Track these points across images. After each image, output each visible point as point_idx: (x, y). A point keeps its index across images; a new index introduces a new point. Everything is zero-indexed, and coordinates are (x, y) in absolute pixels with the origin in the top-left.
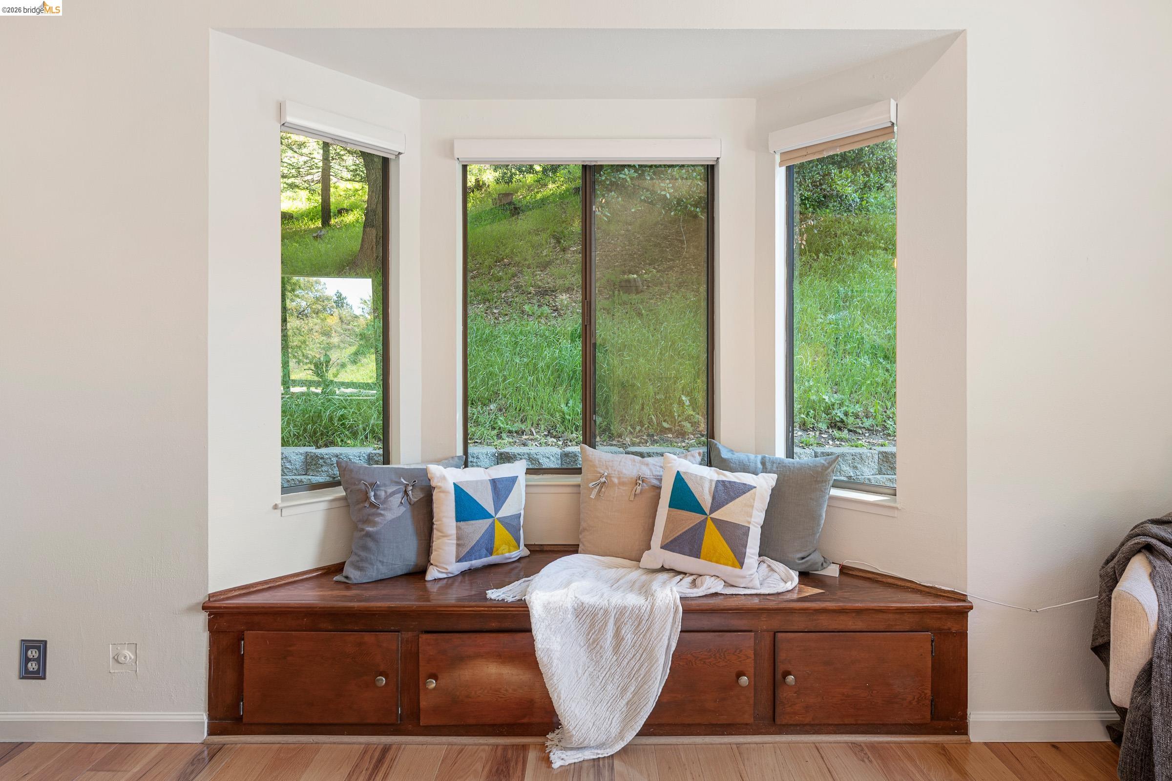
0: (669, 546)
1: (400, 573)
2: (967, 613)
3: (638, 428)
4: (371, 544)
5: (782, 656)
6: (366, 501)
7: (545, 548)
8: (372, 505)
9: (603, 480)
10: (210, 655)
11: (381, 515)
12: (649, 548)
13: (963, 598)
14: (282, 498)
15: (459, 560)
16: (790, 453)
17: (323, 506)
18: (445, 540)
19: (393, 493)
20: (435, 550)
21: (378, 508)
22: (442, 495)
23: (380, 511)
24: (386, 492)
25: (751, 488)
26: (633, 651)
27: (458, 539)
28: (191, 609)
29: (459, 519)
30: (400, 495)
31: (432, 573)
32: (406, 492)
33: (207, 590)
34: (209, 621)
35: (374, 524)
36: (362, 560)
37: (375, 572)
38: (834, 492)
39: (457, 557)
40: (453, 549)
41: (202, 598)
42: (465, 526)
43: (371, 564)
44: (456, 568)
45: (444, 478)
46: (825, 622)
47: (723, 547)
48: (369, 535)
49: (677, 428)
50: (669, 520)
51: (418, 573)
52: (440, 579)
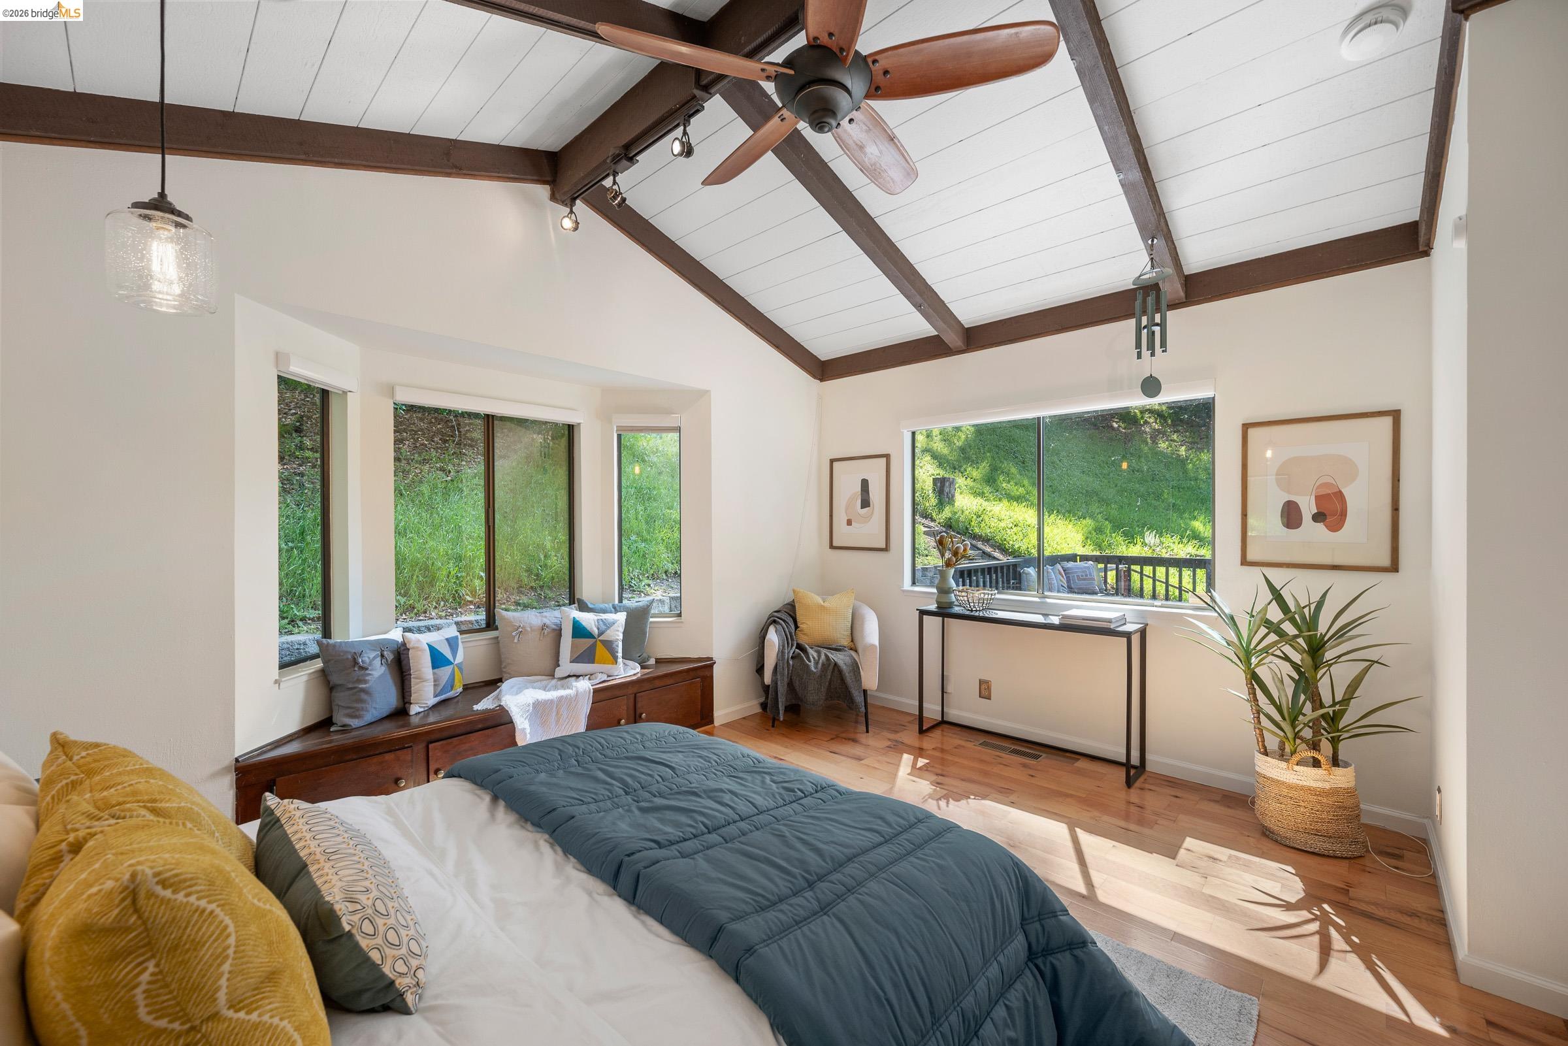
0: (574, 660)
1: (385, 715)
2: (712, 666)
3: (442, 603)
4: (364, 696)
5: (639, 705)
6: (354, 666)
7: (469, 686)
8: (362, 668)
9: (520, 630)
10: (237, 809)
11: (370, 674)
12: (559, 666)
13: (711, 659)
14: (279, 673)
15: (435, 696)
16: (621, 601)
17: (305, 678)
18: (425, 683)
19: (375, 658)
20: (415, 693)
21: (367, 669)
22: (420, 653)
23: (367, 672)
24: (369, 658)
25: (616, 621)
26: (567, 720)
27: (435, 681)
28: (215, 775)
29: (434, 667)
30: (379, 659)
31: (414, 709)
32: (382, 656)
33: (234, 755)
34: (237, 780)
35: (366, 682)
36: (358, 710)
37: (369, 717)
38: (651, 620)
39: (434, 693)
40: (431, 689)
41: (229, 761)
42: (439, 671)
43: (368, 711)
44: (432, 701)
45: (419, 641)
46: (658, 683)
47: (608, 655)
48: (363, 690)
49: (477, 600)
50: (573, 646)
51: (401, 713)
52: (419, 713)
